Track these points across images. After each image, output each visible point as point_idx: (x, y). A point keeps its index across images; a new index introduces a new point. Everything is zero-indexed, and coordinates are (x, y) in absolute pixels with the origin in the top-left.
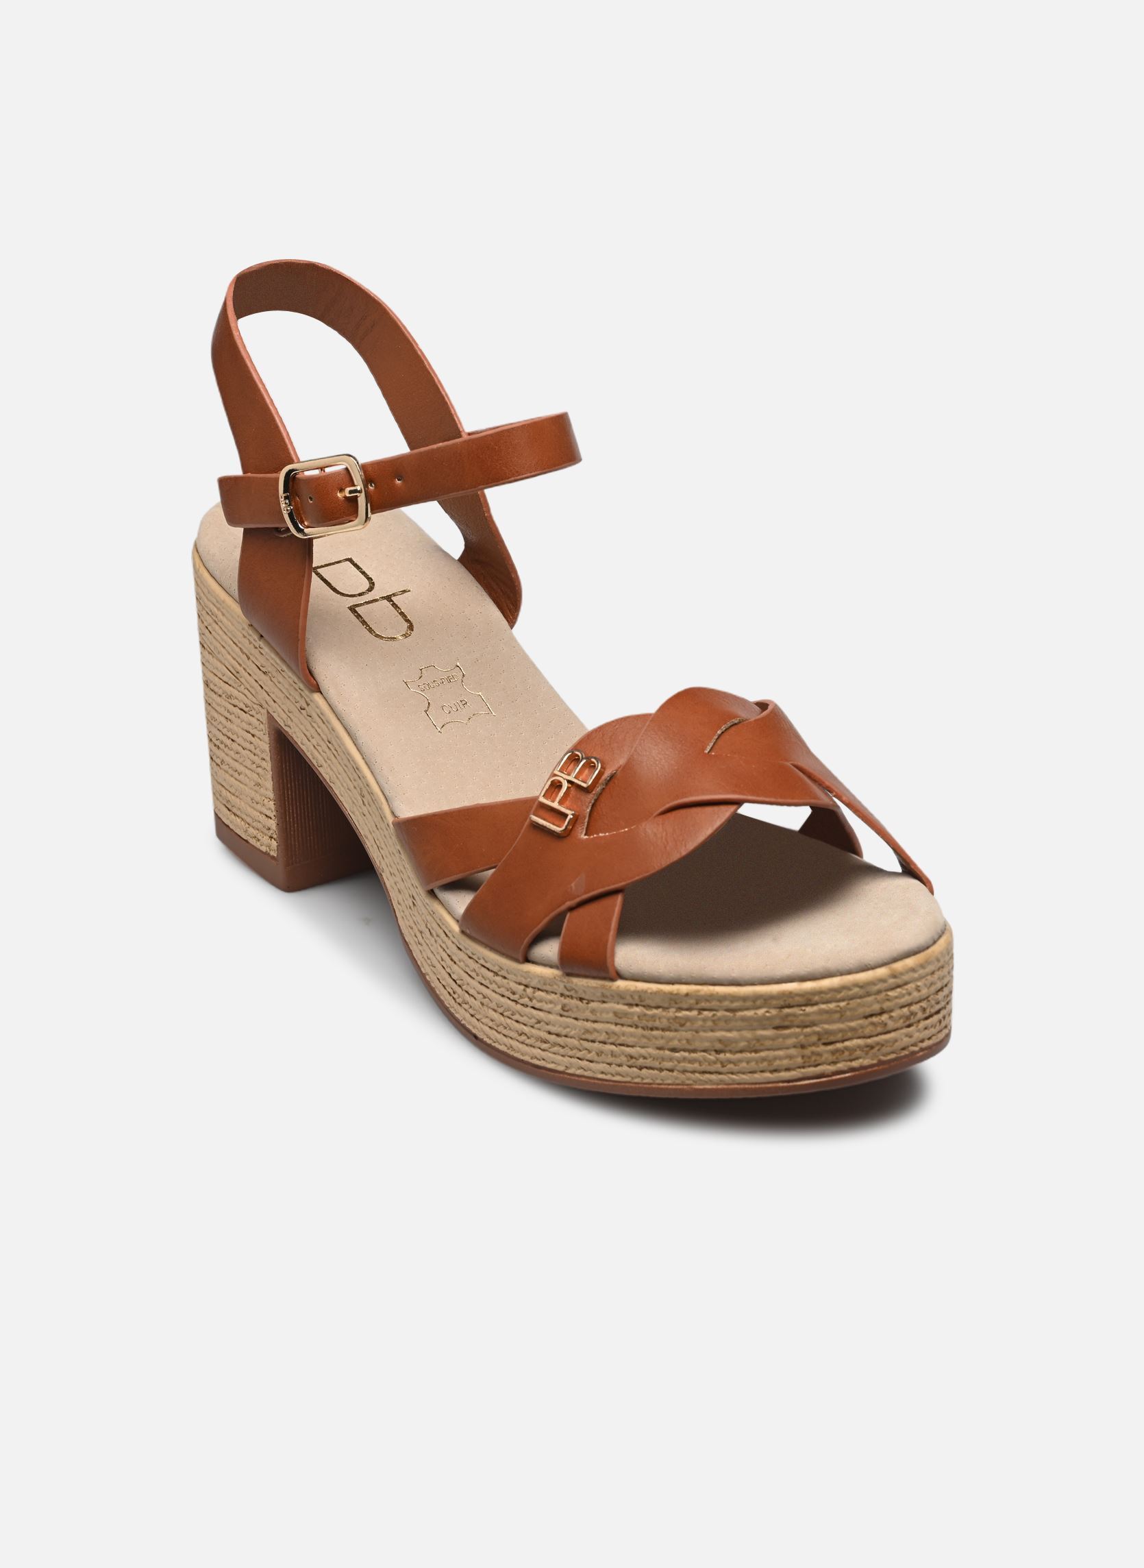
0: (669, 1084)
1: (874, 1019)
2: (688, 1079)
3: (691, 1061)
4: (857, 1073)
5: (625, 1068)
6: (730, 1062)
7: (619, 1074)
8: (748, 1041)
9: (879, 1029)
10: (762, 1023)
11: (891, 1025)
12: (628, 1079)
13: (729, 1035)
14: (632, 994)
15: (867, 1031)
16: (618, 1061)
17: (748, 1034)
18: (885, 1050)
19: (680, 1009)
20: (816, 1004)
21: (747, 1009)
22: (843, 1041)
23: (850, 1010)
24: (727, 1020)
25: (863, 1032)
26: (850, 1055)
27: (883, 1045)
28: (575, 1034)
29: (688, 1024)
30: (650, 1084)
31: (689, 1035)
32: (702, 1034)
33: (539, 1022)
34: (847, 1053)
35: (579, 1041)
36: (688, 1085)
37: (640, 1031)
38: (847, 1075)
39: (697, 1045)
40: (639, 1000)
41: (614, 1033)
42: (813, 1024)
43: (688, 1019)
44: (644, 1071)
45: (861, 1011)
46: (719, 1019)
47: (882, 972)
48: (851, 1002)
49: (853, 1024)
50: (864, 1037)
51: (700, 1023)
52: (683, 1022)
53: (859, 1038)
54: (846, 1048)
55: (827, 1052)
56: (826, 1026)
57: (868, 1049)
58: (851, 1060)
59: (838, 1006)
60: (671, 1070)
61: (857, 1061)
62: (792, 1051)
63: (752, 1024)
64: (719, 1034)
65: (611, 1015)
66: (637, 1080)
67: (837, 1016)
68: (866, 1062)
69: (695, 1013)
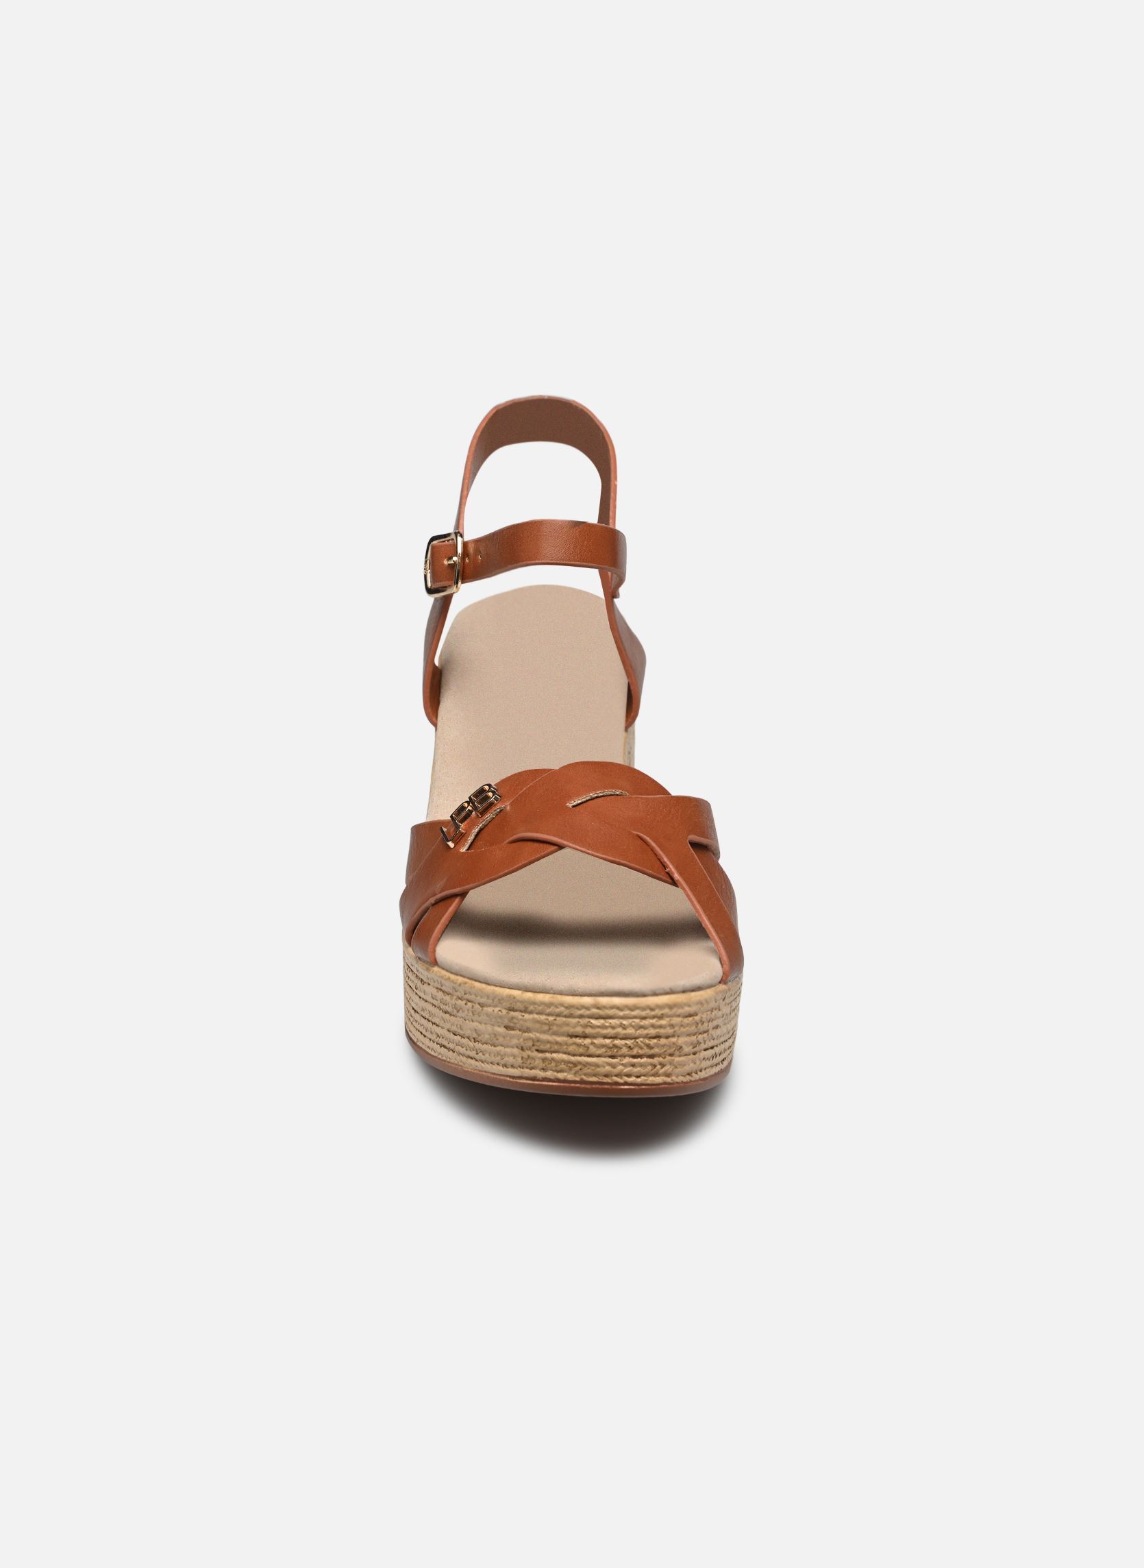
1: (578, 1040)
3: (462, 1045)
4: (562, 1084)
6: (481, 1051)
8: (490, 1035)
9: (581, 1050)
10: (498, 1021)
11: (592, 1050)
13: (480, 1027)
14: (439, 980)
15: (571, 1049)
16: (434, 1038)
17: (490, 1029)
18: (586, 1070)
19: (458, 998)
20: (531, 1013)
21: (490, 1006)
22: (552, 1052)
23: (557, 1025)
24: (479, 1014)
25: (567, 1049)
26: (556, 1066)
27: (585, 1066)
29: (461, 1012)
31: (460, 1021)
32: (467, 1022)
34: (553, 1064)
37: (441, 1013)
38: (554, 1084)
39: (465, 1031)
40: (442, 986)
42: (528, 1030)
43: (461, 1008)
44: (444, 1050)
45: (565, 1029)
46: (476, 1011)
47: (587, 1000)
48: (558, 1018)
49: (559, 1039)
50: (569, 1054)
51: (466, 1013)
52: (458, 1010)
53: (565, 1053)
54: (553, 1059)
55: (539, 1058)
56: (538, 1035)
57: (571, 1065)
58: (558, 1072)
59: (547, 1019)
60: (453, 1052)
61: (562, 1074)
62: (516, 1051)
63: (492, 1020)
64: (475, 1025)
67: (546, 1028)
68: (570, 1077)
69: (464, 1003)
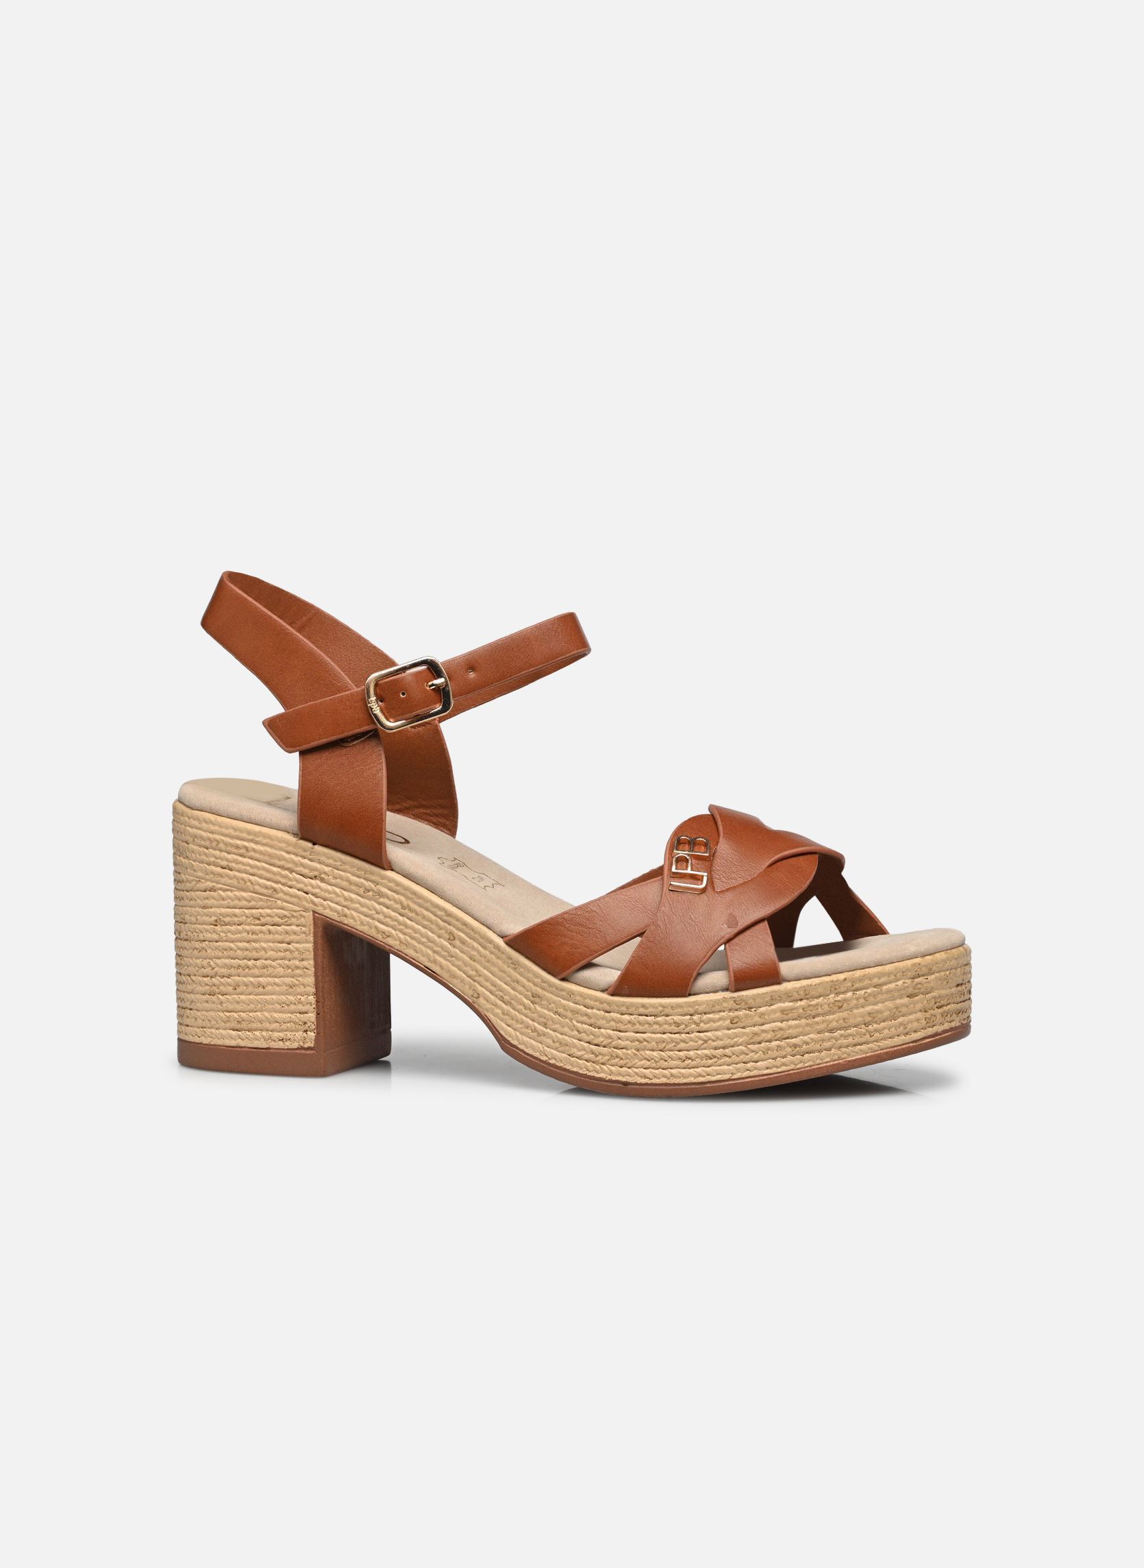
0: (827, 1062)
2: (844, 1053)
3: (846, 1037)
5: (789, 1058)
6: (876, 1030)
7: (784, 1064)
8: (890, 1011)
10: (900, 992)
12: (792, 1067)
13: (876, 1007)
14: (797, 990)
16: (784, 1053)
17: (890, 1004)
19: (837, 994)
20: (934, 973)
21: (890, 983)
24: (874, 995)
28: (743, 1041)
29: (845, 1005)
30: (811, 1066)
31: (845, 1014)
32: (855, 1011)
33: (706, 1042)
35: (746, 1046)
36: (843, 1059)
37: (803, 1021)
39: (852, 1021)
40: (806, 995)
41: (781, 1029)
42: (931, 991)
43: (845, 1000)
44: (806, 1056)
46: (870, 995)
51: (855, 1002)
52: (840, 1004)
56: (937, 992)
60: (830, 1049)
62: (919, 1015)
63: (891, 995)
64: (869, 1008)
65: (778, 1015)
66: (800, 1066)
69: (850, 994)
